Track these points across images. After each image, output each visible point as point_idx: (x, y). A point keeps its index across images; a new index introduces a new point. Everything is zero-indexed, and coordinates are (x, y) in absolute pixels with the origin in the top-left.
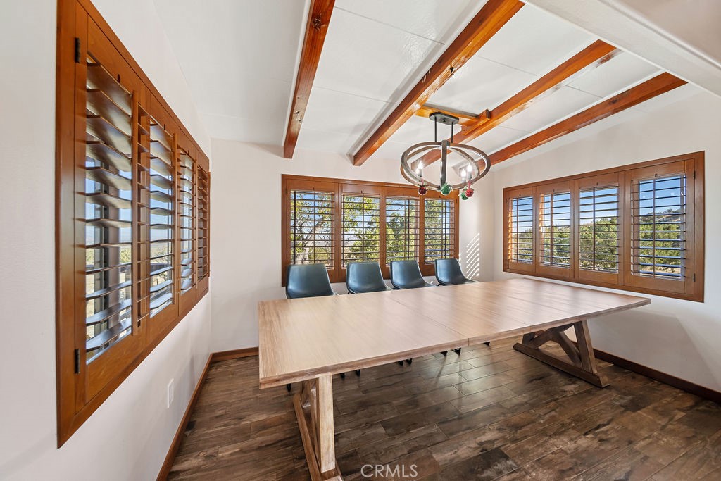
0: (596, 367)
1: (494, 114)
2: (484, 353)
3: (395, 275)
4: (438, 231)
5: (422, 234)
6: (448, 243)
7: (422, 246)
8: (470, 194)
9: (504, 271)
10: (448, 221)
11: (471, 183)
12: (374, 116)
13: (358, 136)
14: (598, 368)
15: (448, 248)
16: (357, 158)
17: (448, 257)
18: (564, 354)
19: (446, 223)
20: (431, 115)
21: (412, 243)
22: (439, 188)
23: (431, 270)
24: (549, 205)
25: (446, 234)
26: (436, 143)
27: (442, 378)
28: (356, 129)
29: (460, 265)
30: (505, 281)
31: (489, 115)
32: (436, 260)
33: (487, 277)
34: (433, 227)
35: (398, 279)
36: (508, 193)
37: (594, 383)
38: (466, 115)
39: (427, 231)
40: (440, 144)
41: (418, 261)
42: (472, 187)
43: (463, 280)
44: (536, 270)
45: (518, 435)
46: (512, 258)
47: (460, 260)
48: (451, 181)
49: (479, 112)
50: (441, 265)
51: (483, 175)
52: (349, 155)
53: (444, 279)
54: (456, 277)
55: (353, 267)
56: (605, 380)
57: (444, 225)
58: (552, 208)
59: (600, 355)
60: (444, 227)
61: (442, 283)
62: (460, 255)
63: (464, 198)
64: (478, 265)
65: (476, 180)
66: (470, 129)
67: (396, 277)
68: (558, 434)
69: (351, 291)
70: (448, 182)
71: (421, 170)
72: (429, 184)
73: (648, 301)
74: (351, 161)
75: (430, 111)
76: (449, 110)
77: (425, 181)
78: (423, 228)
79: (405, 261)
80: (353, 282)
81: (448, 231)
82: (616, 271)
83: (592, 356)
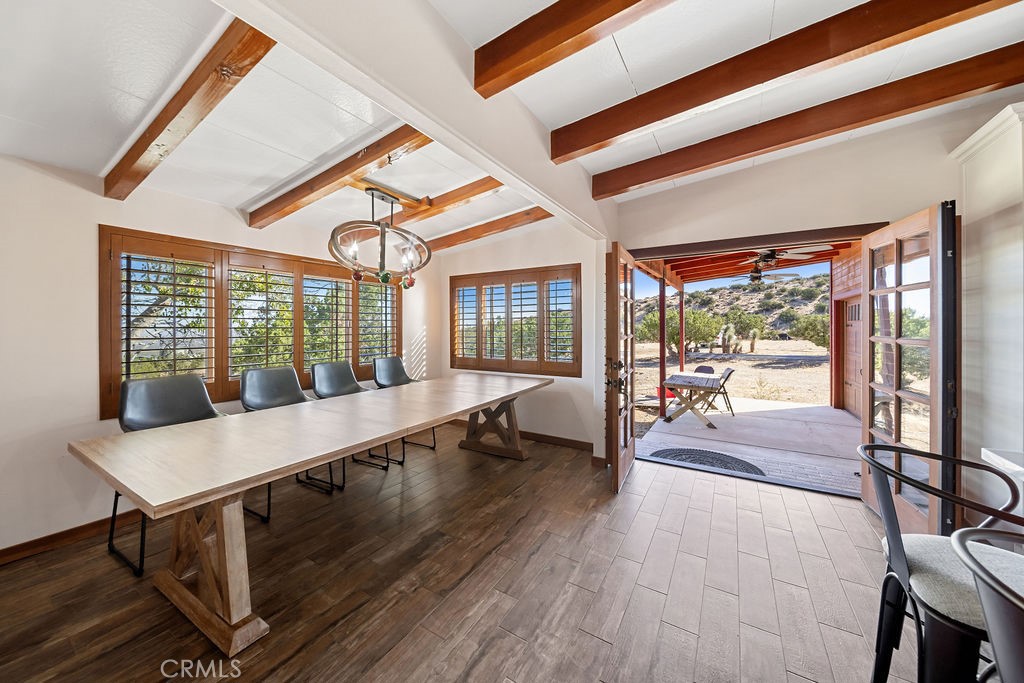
0: (521, 445)
1: (435, 202)
2: (429, 458)
3: (319, 381)
4: (376, 324)
5: (356, 328)
6: (389, 338)
7: (356, 343)
8: (411, 284)
9: (452, 367)
10: (389, 310)
11: (413, 271)
12: (289, 173)
13: (261, 189)
14: (522, 446)
15: (389, 344)
16: (255, 217)
17: (389, 355)
18: (500, 441)
19: (386, 314)
20: (367, 189)
21: (342, 339)
22: (377, 274)
23: (368, 373)
24: (488, 298)
25: (386, 327)
26: (373, 223)
27: (383, 492)
28: (259, 181)
29: (404, 364)
30: (452, 377)
31: (430, 202)
32: (374, 360)
33: (434, 374)
34: (370, 318)
35: (322, 386)
36: (455, 281)
37: (518, 458)
38: (407, 196)
39: (361, 324)
40: (378, 223)
41: (350, 362)
42: (413, 276)
43: (408, 381)
44: (480, 364)
45: (454, 516)
46: (459, 353)
47: (404, 358)
48: (391, 267)
49: (421, 197)
50: (381, 365)
51: (425, 264)
52: (242, 211)
53: (383, 381)
54: (399, 377)
55: (252, 375)
56: (526, 454)
57: (384, 316)
58: (491, 300)
59: (525, 436)
60: (384, 318)
61: (381, 386)
62: (404, 352)
63: (406, 287)
64: (424, 363)
65: (418, 268)
66: (412, 211)
67: (320, 385)
68: (486, 503)
69: (248, 408)
70: (388, 268)
71: (355, 252)
72: (366, 269)
73: (552, 381)
74: (246, 221)
75: (365, 186)
76: (387, 188)
77: (360, 266)
78: (356, 320)
79: (331, 363)
80: (251, 396)
81: (389, 323)
82: (534, 358)
83: (518, 436)
